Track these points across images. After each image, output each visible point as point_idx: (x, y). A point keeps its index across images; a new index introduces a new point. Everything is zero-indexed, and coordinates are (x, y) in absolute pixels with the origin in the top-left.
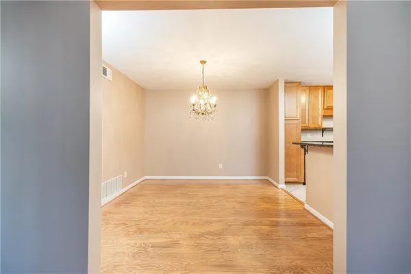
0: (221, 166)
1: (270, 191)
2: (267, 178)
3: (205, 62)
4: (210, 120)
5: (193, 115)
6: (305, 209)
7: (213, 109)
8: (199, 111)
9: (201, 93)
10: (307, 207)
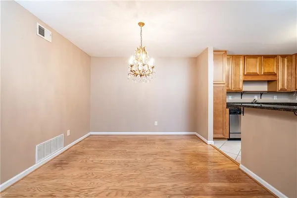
0: (156, 123)
1: (200, 147)
2: (195, 133)
3: (143, 24)
4: (148, 81)
5: (131, 76)
6: (240, 169)
7: (151, 70)
8: (137, 72)
9: (138, 54)
10: (242, 167)
